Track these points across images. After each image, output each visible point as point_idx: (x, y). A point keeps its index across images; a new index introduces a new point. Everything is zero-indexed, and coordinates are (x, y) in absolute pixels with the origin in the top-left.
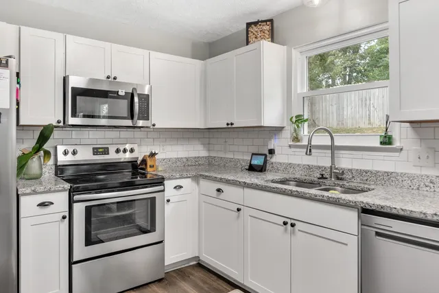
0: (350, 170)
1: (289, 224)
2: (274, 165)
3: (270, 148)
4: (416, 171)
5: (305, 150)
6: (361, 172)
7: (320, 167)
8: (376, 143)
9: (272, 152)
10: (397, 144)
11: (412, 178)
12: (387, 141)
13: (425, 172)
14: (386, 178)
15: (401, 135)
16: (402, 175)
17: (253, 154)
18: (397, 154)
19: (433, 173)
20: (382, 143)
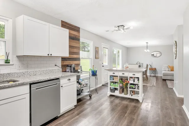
4: (18, 71)
8: (3, 63)
10: (11, 63)
11: (17, 74)
12: (7, 62)
13: (21, 71)
14: (8, 76)
15: (13, 59)
16: (14, 73)
18: (12, 66)
19: (24, 71)
20: (6, 63)
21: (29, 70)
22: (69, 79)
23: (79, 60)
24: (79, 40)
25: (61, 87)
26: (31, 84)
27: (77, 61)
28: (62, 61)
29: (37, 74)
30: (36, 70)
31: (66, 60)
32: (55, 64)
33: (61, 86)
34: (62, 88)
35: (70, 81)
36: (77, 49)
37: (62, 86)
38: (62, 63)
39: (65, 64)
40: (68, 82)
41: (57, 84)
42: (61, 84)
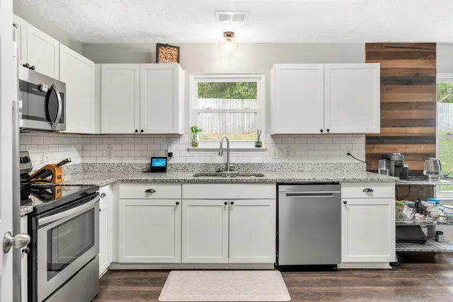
0: (237, 164)
1: (229, 203)
2: (173, 166)
3: (169, 152)
4: (274, 161)
5: (218, 153)
6: (244, 165)
7: (215, 164)
8: (253, 146)
9: (170, 155)
10: (263, 147)
11: (272, 165)
12: (258, 145)
13: (278, 161)
14: (259, 167)
15: (266, 142)
16: (268, 164)
17: (152, 158)
18: (264, 152)
19: (282, 161)
20: (256, 146)
21: (291, 162)
22: (369, 190)
23: (434, 142)
24: (432, 80)
25: (343, 204)
26: (278, 184)
27: (423, 145)
28: (367, 143)
29: (305, 170)
30: (303, 162)
31: (382, 143)
32: (348, 151)
33: (343, 200)
34: (346, 208)
35: (371, 195)
36: (421, 109)
37: (345, 203)
38: (366, 149)
39: (376, 151)
40: (365, 194)
41: (332, 194)
42: (343, 196)
